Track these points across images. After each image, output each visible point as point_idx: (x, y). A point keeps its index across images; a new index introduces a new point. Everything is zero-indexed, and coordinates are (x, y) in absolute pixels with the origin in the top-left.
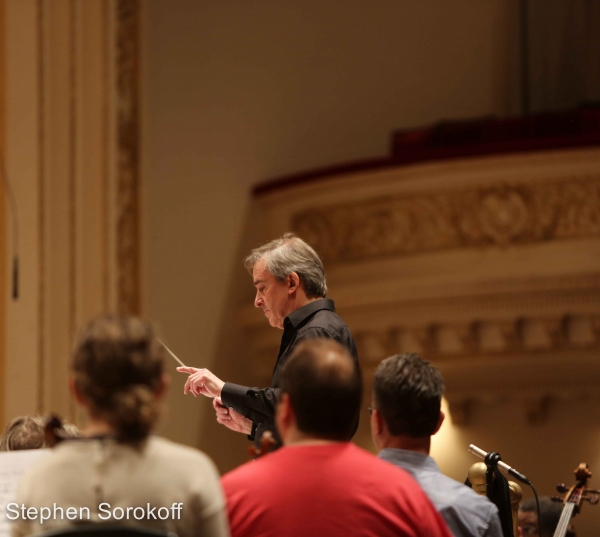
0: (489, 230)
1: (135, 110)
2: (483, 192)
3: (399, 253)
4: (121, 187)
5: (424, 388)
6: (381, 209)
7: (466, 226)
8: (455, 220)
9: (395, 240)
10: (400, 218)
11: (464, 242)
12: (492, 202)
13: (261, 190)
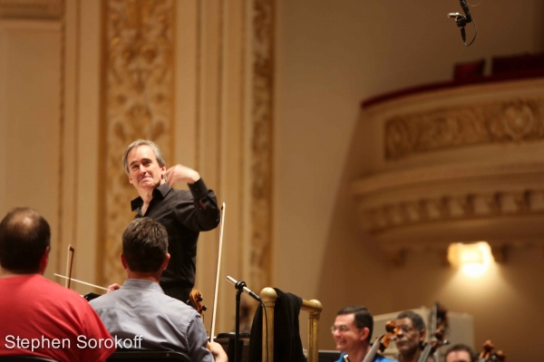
0: (508, 131)
1: (271, 51)
2: (505, 106)
3: (450, 146)
4: (258, 103)
5: (148, 241)
6: (439, 116)
7: (494, 128)
8: (487, 124)
9: (448, 137)
10: (452, 123)
11: (492, 139)
12: (511, 112)
13: (367, 104)
